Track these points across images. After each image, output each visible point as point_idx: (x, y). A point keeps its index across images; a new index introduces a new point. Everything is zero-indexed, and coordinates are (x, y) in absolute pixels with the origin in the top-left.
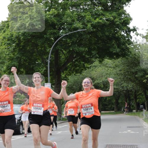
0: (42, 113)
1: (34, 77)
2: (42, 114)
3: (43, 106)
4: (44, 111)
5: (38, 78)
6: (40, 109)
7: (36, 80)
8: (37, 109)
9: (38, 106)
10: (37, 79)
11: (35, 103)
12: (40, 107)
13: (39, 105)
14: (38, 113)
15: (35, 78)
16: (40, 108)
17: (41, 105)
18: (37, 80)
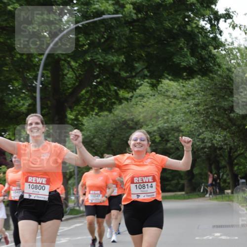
0: (48, 197)
1: (29, 122)
2: (46, 198)
3: (48, 182)
4: (50, 193)
5: (37, 123)
6: (41, 188)
7: (31, 128)
8: (36, 188)
9: (39, 183)
10: (34, 125)
11: (33, 177)
12: (42, 183)
13: (39, 180)
14: (38, 197)
15: (31, 124)
16: (42, 185)
17: (44, 181)
18: (34, 128)
